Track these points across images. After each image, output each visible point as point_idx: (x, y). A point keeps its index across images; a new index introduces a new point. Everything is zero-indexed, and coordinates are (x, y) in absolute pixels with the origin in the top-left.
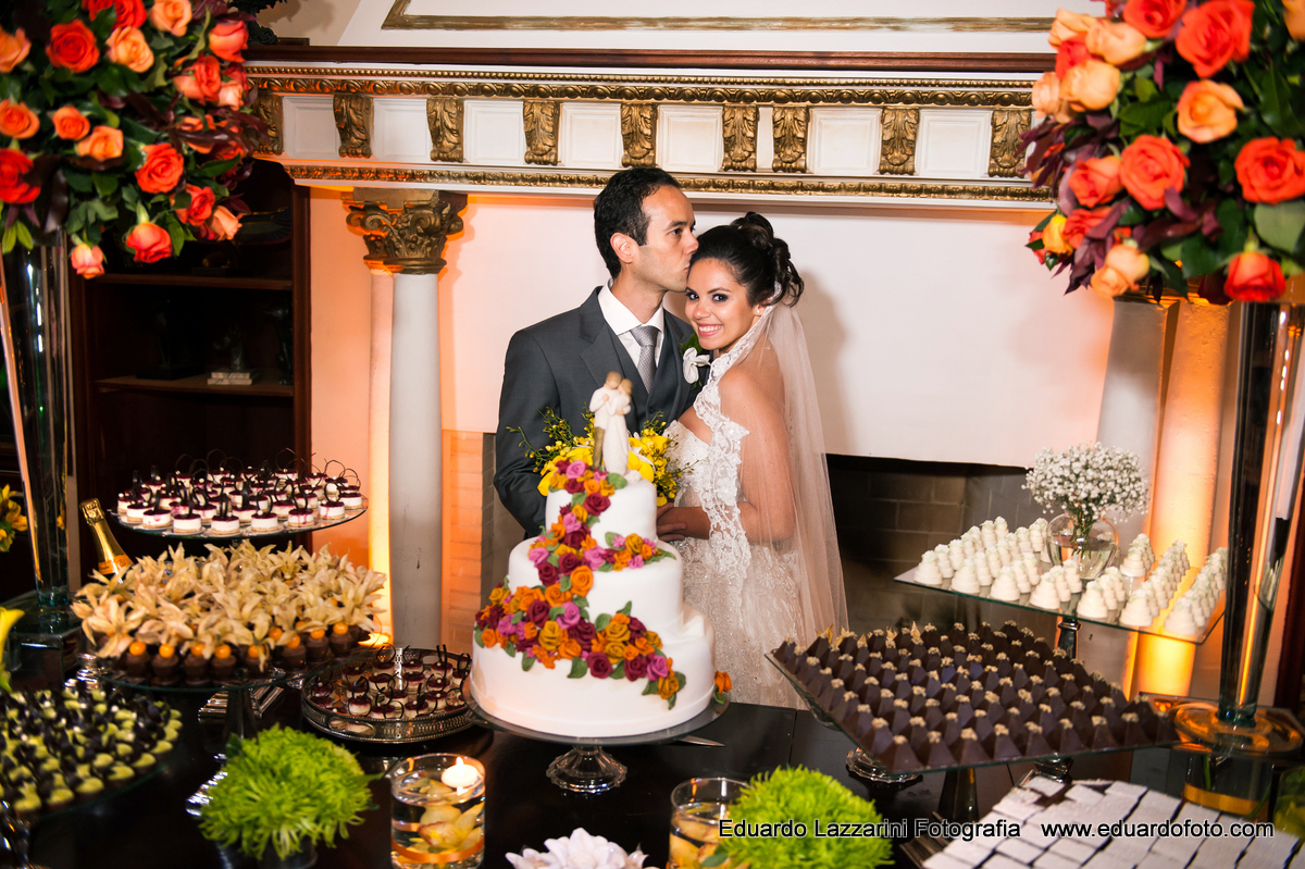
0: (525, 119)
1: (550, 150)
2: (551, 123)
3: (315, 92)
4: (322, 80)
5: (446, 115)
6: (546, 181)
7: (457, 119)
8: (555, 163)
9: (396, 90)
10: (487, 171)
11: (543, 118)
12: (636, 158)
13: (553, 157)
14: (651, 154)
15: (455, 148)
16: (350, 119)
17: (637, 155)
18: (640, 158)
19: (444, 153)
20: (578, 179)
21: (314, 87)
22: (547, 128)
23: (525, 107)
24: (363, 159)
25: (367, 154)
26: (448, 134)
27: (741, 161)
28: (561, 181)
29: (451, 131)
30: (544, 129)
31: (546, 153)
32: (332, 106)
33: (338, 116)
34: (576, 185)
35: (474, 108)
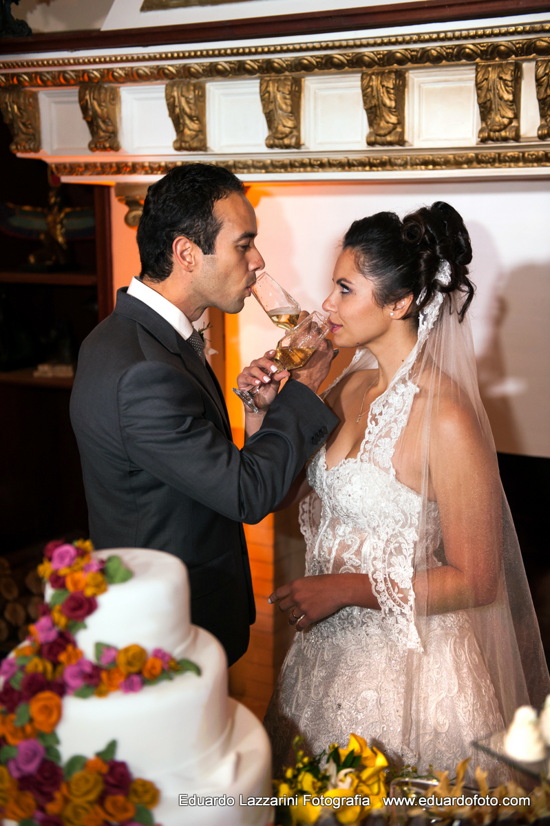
0: (263, 99)
1: (291, 132)
2: (289, 102)
3: (61, 85)
4: (65, 72)
5: (183, 100)
6: (296, 167)
7: (195, 104)
8: (298, 145)
9: (134, 77)
10: (237, 158)
11: (279, 96)
12: (380, 135)
13: (293, 140)
14: (399, 130)
15: (196, 136)
16: (95, 112)
17: (382, 132)
18: (385, 135)
19: (186, 142)
20: (329, 162)
21: (59, 80)
22: (284, 107)
23: (261, 84)
24: (112, 153)
25: (115, 147)
26: (188, 121)
27: (499, 131)
28: (312, 165)
29: (191, 118)
30: (281, 109)
31: (287, 136)
32: (77, 99)
33: (85, 109)
34: (328, 169)
35: (216, 91)
